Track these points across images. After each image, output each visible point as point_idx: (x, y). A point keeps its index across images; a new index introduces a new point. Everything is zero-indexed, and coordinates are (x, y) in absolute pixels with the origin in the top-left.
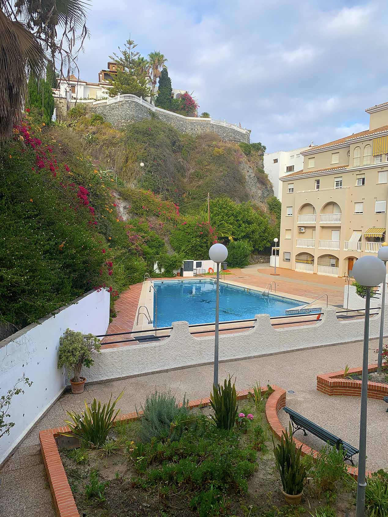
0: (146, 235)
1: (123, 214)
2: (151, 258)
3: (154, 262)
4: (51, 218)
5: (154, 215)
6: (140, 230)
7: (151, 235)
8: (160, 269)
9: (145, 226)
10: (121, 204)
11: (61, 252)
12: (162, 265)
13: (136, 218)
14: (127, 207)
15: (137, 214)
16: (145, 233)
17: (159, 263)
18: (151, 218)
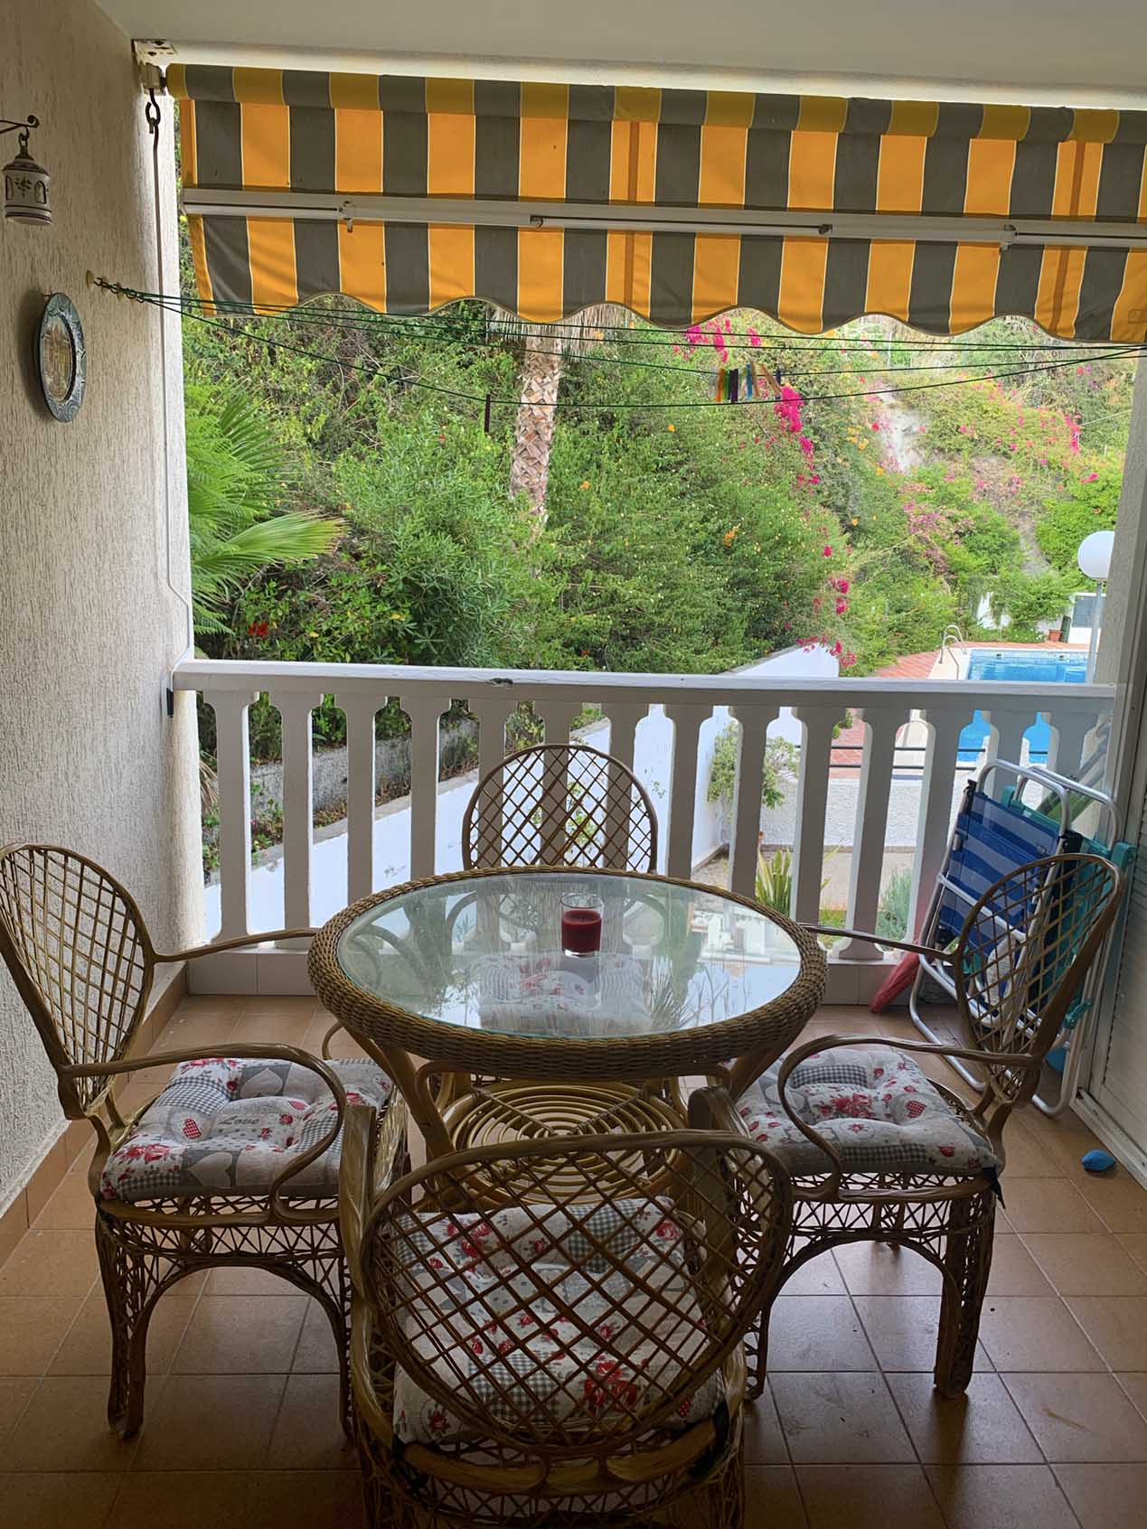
0: (963, 513)
1: (901, 451)
2: (971, 582)
3: (978, 596)
4: (710, 468)
5: (996, 452)
6: (947, 498)
7: (979, 514)
8: (996, 615)
9: (963, 486)
10: (896, 422)
11: (728, 551)
12: (1003, 605)
13: (939, 462)
14: (915, 429)
15: (941, 450)
16: (960, 507)
17: (996, 598)
18: (984, 461)
